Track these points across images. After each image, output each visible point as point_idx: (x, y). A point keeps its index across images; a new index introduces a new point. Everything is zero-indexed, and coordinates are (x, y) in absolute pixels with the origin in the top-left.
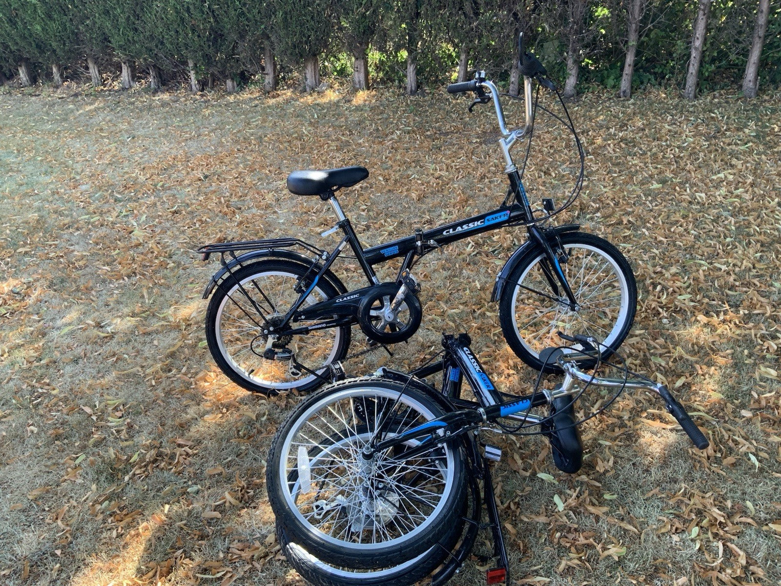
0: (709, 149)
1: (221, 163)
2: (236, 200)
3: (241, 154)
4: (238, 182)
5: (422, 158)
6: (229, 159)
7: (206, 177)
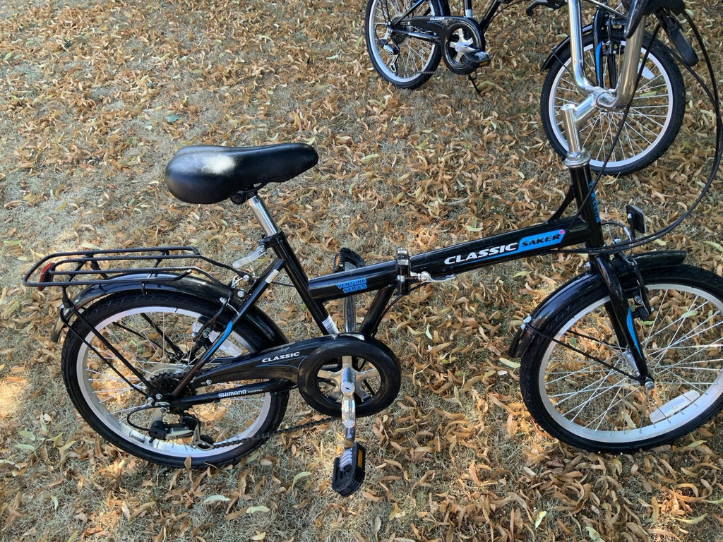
0: (715, 30)
1: (93, 21)
2: (99, 85)
3: (119, 9)
4: (106, 55)
5: (348, 25)
6: (103, 15)
7: (68, 45)
